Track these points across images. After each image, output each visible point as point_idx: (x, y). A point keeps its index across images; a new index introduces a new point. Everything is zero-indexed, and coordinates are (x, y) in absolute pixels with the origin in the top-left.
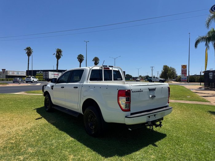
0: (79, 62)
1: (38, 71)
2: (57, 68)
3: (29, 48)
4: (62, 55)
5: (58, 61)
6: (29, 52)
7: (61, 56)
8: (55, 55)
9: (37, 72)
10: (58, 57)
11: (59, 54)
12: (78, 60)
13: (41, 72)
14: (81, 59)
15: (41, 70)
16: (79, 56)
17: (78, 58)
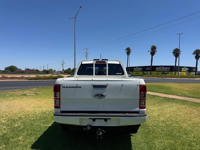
0: (175, 56)
1: (135, 67)
2: (151, 64)
3: (129, 48)
4: (156, 51)
5: (152, 58)
6: (128, 52)
7: (156, 53)
8: (150, 52)
9: (134, 69)
10: (153, 53)
11: (153, 50)
12: (174, 55)
13: (137, 68)
14: (177, 53)
15: (137, 67)
16: (174, 50)
17: (173, 53)
